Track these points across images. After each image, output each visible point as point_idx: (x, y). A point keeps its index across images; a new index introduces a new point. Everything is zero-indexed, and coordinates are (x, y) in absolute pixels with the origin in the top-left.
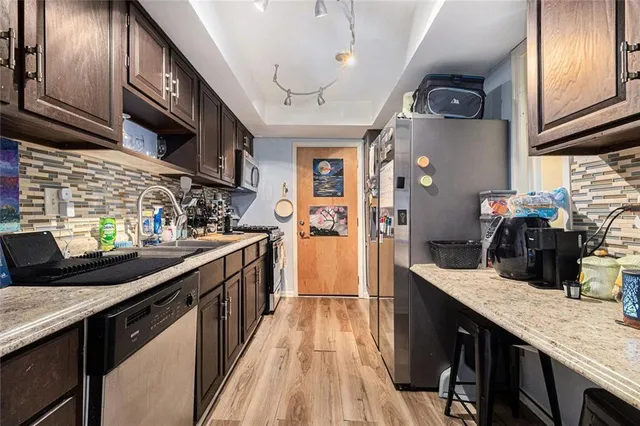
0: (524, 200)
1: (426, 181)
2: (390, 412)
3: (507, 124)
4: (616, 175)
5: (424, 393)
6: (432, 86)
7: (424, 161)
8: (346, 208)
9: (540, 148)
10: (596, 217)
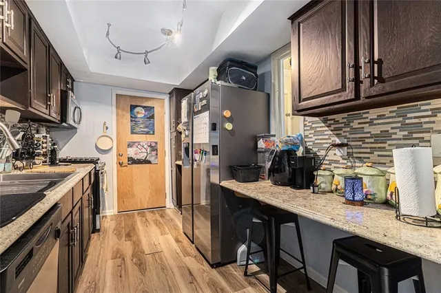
0: (286, 140)
1: (229, 126)
2: (213, 284)
3: (269, 95)
4: (327, 128)
5: (229, 266)
6: (230, 66)
7: (227, 114)
8: (156, 143)
9: (298, 111)
10: (317, 150)
